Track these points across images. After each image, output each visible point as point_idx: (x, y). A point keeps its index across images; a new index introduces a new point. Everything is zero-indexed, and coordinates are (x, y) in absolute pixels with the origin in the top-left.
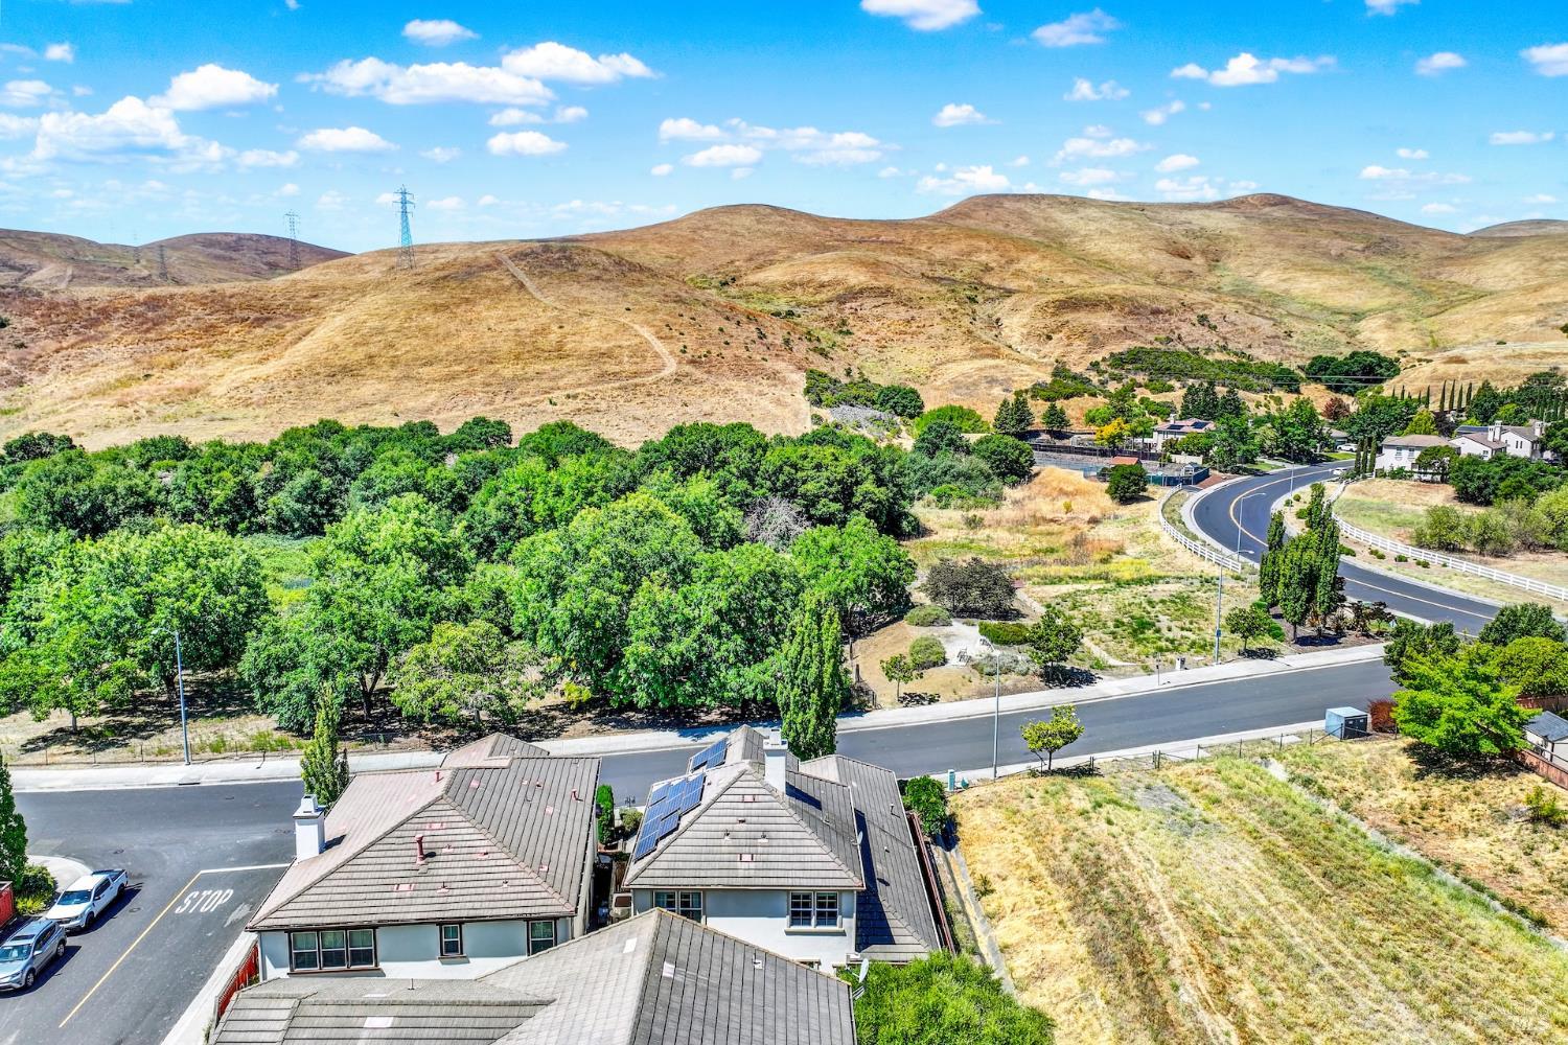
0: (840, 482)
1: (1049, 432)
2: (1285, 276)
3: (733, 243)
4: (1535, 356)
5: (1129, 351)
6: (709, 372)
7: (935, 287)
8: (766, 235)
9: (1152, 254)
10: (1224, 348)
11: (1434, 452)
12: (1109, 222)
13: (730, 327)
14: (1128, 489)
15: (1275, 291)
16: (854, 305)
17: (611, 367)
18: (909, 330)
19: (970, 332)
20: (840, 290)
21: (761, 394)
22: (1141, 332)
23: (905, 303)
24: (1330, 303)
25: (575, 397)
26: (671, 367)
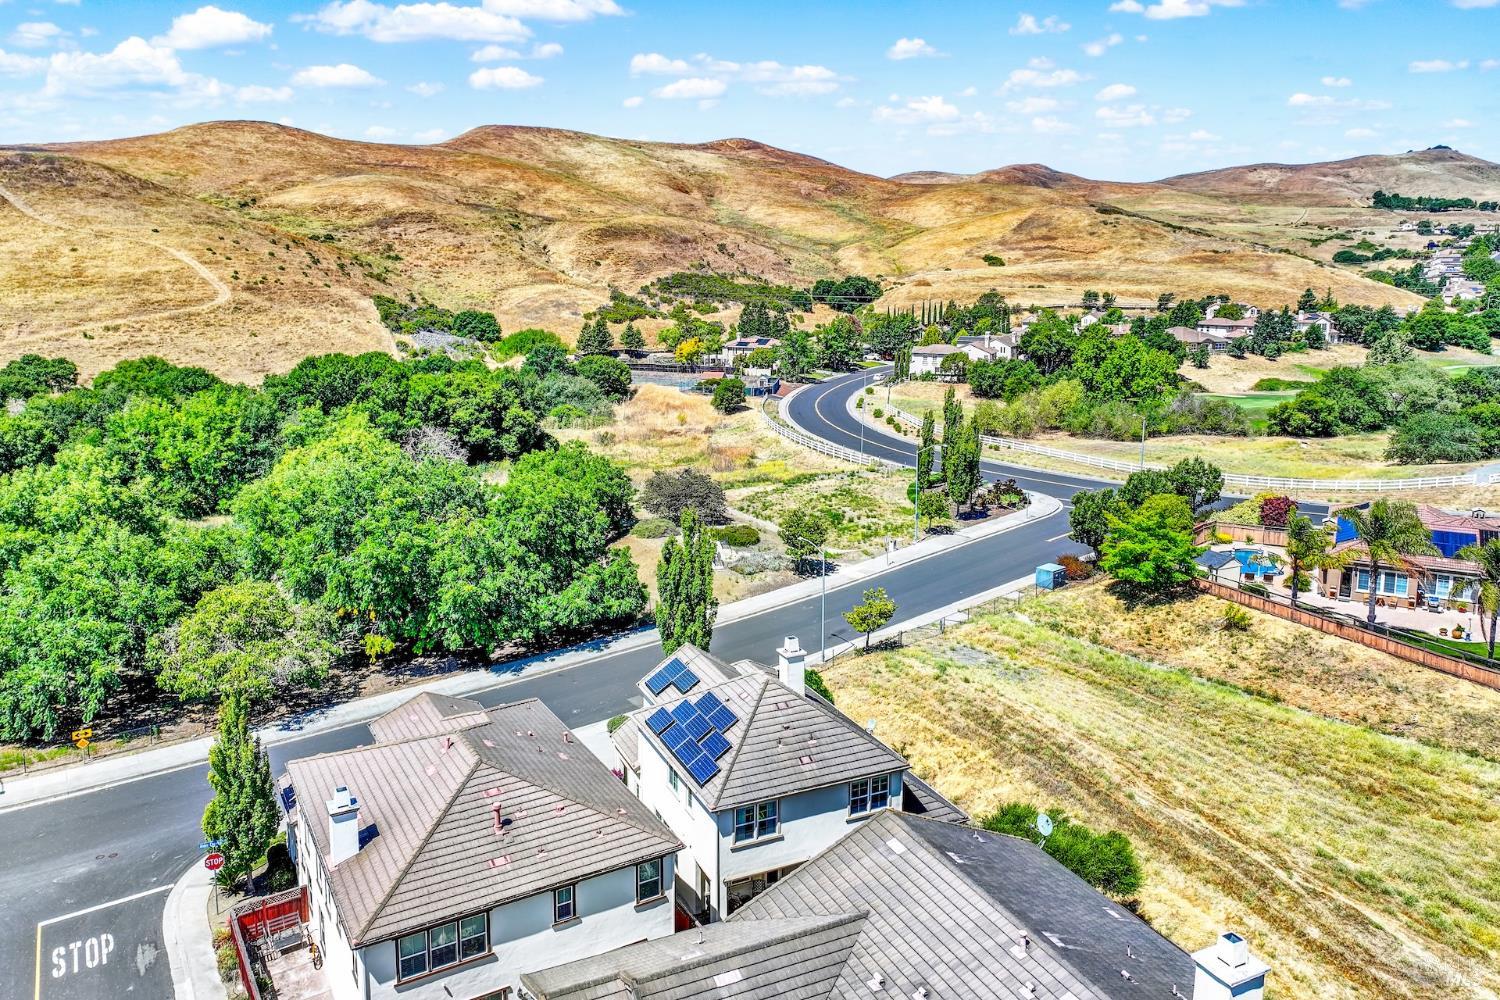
0: (490, 408)
1: (627, 352)
2: (771, 211)
3: (241, 161)
4: (973, 280)
5: (674, 277)
6: (271, 300)
7: (477, 214)
8: (277, 154)
9: (657, 188)
10: (745, 273)
11: (953, 358)
12: (614, 157)
13: (280, 252)
14: (731, 401)
15: (763, 223)
16: (397, 230)
17: (151, 294)
18: (461, 255)
19: (523, 258)
20: (378, 214)
21: (334, 321)
22: (677, 259)
23: (452, 228)
24: (810, 235)
25: (116, 329)
26: (225, 295)
